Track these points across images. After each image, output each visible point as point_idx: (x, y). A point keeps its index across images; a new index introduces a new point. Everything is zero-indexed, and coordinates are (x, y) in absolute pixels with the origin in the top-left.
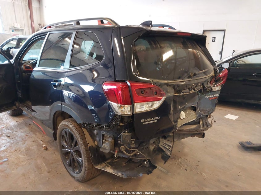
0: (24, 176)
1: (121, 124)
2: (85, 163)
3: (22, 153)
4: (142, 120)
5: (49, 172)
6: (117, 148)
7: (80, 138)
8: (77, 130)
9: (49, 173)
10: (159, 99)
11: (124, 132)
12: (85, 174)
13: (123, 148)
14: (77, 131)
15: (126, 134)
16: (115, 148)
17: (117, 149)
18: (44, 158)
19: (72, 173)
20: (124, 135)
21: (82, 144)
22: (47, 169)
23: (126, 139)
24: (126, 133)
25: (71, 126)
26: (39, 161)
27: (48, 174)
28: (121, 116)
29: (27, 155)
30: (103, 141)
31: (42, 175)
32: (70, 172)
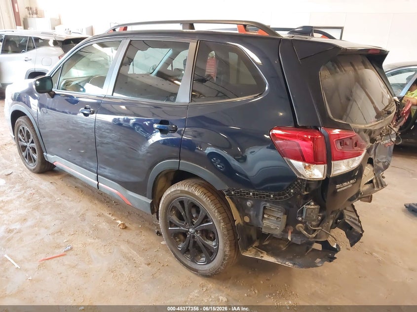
0: (112, 272)
1: (306, 193)
2: (226, 249)
3: (89, 235)
4: (338, 186)
5: (149, 264)
6: (291, 227)
7: (216, 211)
8: (210, 199)
9: (150, 266)
10: (358, 154)
11: (309, 204)
12: (222, 265)
13: (301, 227)
14: (210, 201)
15: (313, 207)
16: (288, 227)
17: (291, 229)
18: (128, 242)
19: (189, 263)
20: (310, 208)
21: (222, 221)
22: (142, 259)
23: (312, 214)
24: (311, 205)
25: (197, 193)
26: (124, 247)
27: (149, 268)
28: (308, 181)
29: (98, 238)
30: (265, 216)
31: (140, 268)
32: (186, 263)
